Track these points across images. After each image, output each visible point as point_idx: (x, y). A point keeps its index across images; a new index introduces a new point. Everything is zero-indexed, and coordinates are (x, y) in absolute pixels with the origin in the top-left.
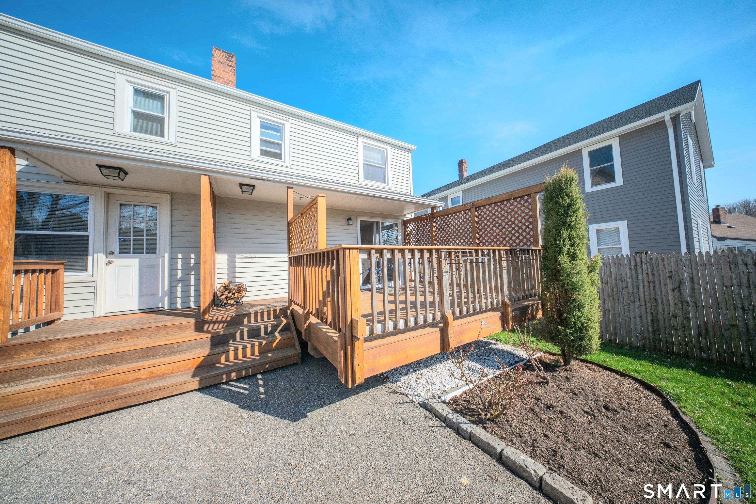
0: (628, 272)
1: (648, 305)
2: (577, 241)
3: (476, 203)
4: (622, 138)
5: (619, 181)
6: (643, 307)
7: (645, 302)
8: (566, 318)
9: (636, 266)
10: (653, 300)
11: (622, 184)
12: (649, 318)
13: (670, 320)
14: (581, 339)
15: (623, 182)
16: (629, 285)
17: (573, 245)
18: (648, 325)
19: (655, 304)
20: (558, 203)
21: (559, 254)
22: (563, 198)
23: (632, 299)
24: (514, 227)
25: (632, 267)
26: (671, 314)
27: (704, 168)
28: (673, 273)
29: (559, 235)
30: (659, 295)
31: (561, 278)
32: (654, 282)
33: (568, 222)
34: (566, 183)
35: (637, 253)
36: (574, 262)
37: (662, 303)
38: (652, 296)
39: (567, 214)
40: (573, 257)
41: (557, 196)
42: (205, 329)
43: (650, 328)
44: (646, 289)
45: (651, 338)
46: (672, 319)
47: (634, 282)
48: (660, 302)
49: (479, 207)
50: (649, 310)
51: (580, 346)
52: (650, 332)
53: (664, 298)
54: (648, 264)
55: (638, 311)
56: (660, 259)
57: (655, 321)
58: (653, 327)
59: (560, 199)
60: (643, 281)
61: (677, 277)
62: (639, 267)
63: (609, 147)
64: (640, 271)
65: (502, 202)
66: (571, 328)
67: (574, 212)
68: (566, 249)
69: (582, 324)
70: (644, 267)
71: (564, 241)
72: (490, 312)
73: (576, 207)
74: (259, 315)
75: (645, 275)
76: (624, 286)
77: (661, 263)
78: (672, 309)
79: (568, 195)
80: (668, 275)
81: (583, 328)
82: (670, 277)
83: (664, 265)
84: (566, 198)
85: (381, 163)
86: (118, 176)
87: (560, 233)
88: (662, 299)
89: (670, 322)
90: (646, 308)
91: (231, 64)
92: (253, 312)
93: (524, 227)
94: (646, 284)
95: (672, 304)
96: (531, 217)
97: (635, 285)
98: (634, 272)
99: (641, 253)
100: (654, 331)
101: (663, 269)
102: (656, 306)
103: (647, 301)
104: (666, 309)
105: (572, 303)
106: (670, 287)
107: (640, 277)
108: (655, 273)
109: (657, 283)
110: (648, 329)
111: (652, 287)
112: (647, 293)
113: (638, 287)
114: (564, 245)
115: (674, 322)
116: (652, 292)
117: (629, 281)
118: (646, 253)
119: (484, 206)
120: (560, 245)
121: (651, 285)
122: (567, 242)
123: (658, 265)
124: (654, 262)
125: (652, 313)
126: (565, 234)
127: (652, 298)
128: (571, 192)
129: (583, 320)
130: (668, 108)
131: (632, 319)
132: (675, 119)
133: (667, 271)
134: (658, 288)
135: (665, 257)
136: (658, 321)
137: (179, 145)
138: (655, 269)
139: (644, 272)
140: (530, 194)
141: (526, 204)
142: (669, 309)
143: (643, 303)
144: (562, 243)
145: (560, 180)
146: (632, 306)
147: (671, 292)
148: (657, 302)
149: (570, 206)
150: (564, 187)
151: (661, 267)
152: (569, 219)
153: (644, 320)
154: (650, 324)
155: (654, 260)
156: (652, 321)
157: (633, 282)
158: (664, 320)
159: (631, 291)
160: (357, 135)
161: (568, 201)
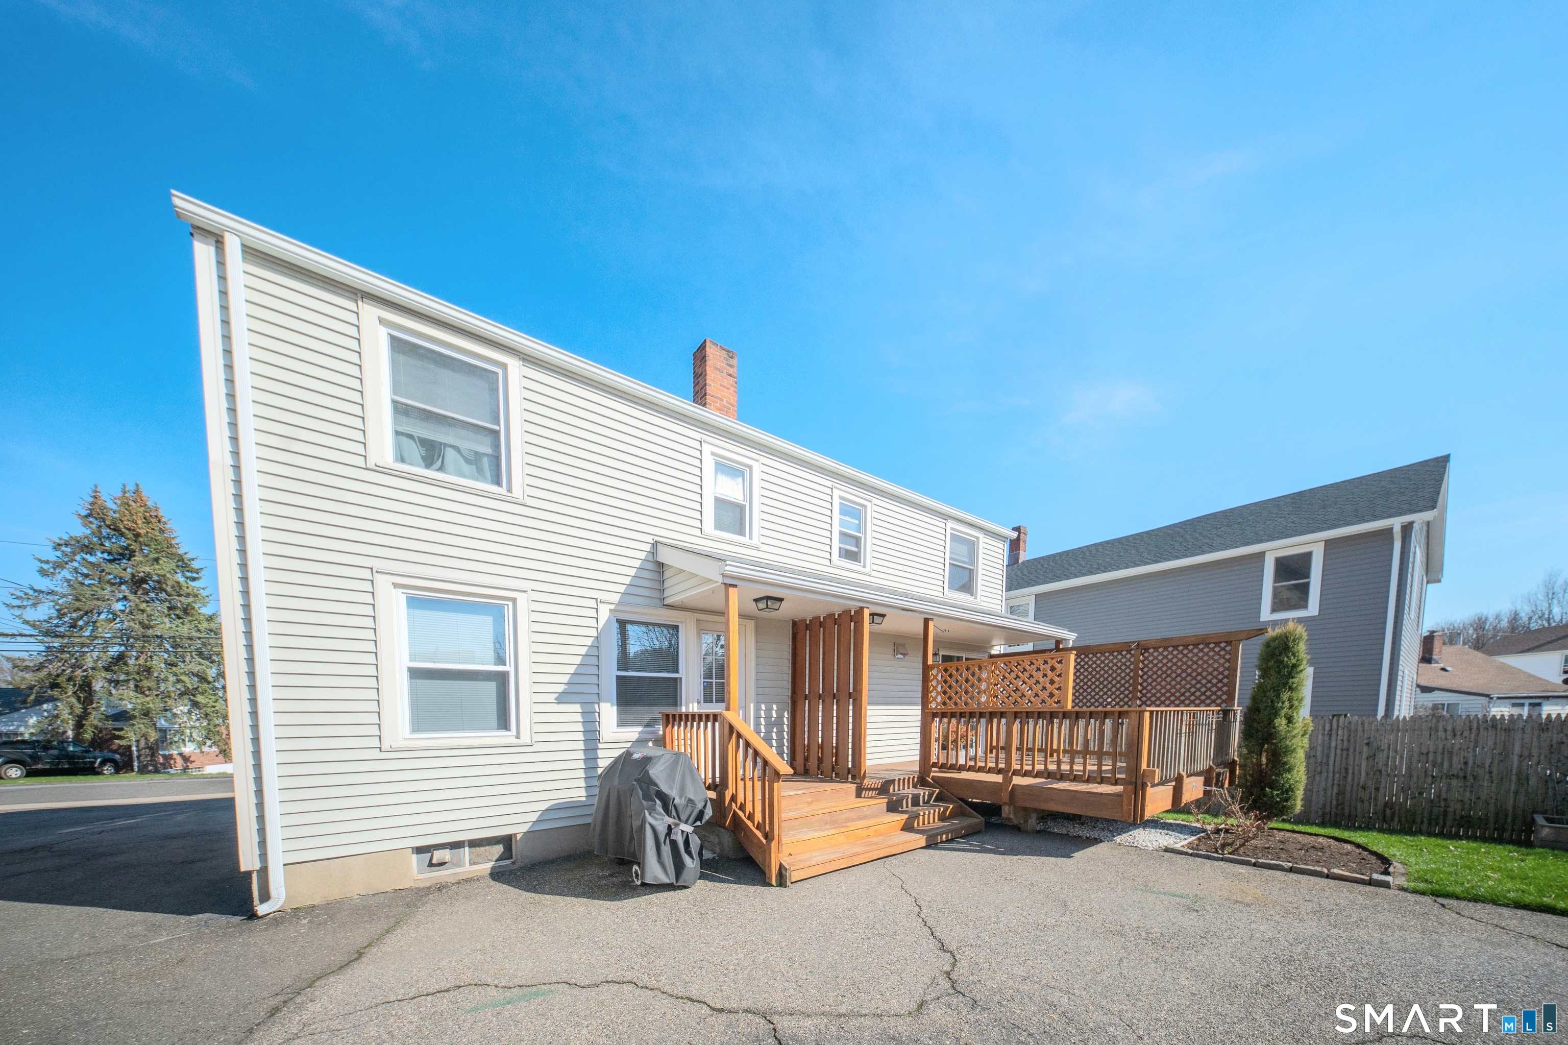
0: (1320, 737)
1: (1337, 775)
2: (1296, 703)
3: (1144, 642)
4: (1329, 544)
5: (1313, 608)
6: (1330, 779)
7: (1334, 772)
8: (1273, 780)
9: (1331, 730)
10: (1343, 771)
11: (1316, 613)
12: (1335, 791)
13: (1358, 791)
14: (1287, 800)
15: (1320, 610)
16: (1319, 754)
17: (1291, 707)
18: (1332, 799)
19: (1344, 775)
20: (1282, 662)
21: (1275, 716)
22: (1288, 657)
23: (1319, 769)
24: (1201, 680)
25: (1326, 732)
26: (1361, 785)
27: (1428, 583)
28: (1372, 739)
29: (1278, 696)
30: (1351, 764)
31: (1275, 741)
32: (1348, 750)
33: (1290, 684)
34: (1294, 640)
35: (1334, 716)
36: (1291, 725)
37: (1353, 773)
38: (1343, 766)
39: (1290, 676)
40: (1290, 720)
41: (1281, 654)
42: (863, 796)
43: (1334, 802)
44: (1337, 758)
45: (1333, 813)
46: (1360, 789)
47: (1325, 748)
48: (1350, 771)
49: (1147, 650)
50: (1336, 782)
51: (1284, 806)
52: (1333, 806)
53: (1356, 768)
54: (1346, 728)
55: (1323, 784)
56: (1360, 723)
57: (1341, 793)
58: (1337, 800)
59: (1286, 659)
60: (1336, 748)
61: (1375, 744)
62: (1334, 732)
63: (1309, 555)
64: (1334, 737)
65: (1186, 646)
66: (1278, 790)
67: (1297, 673)
68: (1283, 712)
69: (1290, 786)
70: (1340, 732)
71: (1283, 703)
72: (1193, 777)
73: (1301, 667)
74: (901, 781)
75: (1339, 742)
76: (1312, 754)
77: (1360, 728)
78: (1362, 779)
79: (1294, 655)
80: (1365, 741)
81: (1291, 789)
82: (1368, 744)
83: (1363, 730)
84: (1292, 657)
85: (967, 560)
86: (767, 608)
87: (1279, 694)
88: (1354, 769)
89: (1357, 794)
90: (1334, 780)
91: (731, 371)
92: (897, 779)
93: (1215, 681)
94: (1339, 752)
95: (1363, 774)
96: (1227, 669)
97: (1325, 754)
98: (1327, 738)
99: (1339, 716)
100: (1338, 805)
101: (1362, 735)
102: (1345, 777)
103: (1336, 771)
104: (1356, 780)
105: (1281, 766)
106: (1365, 755)
107: (1333, 744)
108: (1352, 739)
109: (1351, 750)
110: (1331, 802)
111: (1344, 756)
112: (1338, 763)
113: (1328, 756)
114: (1282, 708)
115: (1361, 794)
116: (1344, 761)
117: (1319, 749)
118: (1346, 716)
119: (1156, 649)
120: (1277, 707)
121: (1345, 753)
122: (1287, 704)
123: (1356, 730)
124: (1353, 727)
125: (1339, 785)
126: (1285, 696)
127: (1342, 768)
128: (1298, 651)
129: (1292, 782)
130: (1400, 514)
131: (1314, 794)
132: (1407, 529)
133: (1365, 736)
134: (1351, 757)
135: (1366, 722)
136: (1344, 793)
137: (763, 548)
138: (1352, 735)
139: (1339, 738)
140: (1231, 642)
141: (1222, 653)
142: (1359, 779)
143: (1331, 775)
144: (1280, 704)
145: (1287, 637)
146: (1317, 778)
147: (1366, 761)
148: (1347, 773)
149: (1295, 666)
150: (1291, 644)
151: (1360, 733)
152: (1291, 680)
153: (1329, 794)
154: (1334, 797)
155: (1352, 724)
156: (1338, 794)
157: (1323, 749)
158: (1351, 791)
159: (1319, 761)
160: (946, 517)
161: (1294, 661)
